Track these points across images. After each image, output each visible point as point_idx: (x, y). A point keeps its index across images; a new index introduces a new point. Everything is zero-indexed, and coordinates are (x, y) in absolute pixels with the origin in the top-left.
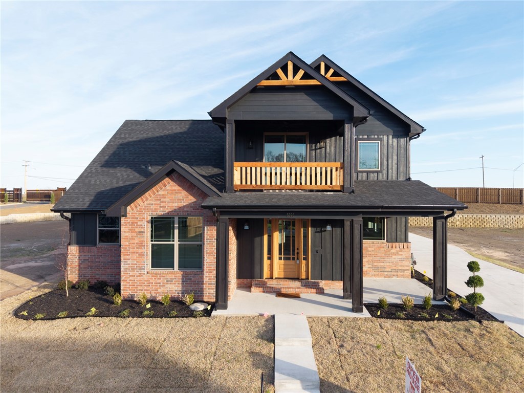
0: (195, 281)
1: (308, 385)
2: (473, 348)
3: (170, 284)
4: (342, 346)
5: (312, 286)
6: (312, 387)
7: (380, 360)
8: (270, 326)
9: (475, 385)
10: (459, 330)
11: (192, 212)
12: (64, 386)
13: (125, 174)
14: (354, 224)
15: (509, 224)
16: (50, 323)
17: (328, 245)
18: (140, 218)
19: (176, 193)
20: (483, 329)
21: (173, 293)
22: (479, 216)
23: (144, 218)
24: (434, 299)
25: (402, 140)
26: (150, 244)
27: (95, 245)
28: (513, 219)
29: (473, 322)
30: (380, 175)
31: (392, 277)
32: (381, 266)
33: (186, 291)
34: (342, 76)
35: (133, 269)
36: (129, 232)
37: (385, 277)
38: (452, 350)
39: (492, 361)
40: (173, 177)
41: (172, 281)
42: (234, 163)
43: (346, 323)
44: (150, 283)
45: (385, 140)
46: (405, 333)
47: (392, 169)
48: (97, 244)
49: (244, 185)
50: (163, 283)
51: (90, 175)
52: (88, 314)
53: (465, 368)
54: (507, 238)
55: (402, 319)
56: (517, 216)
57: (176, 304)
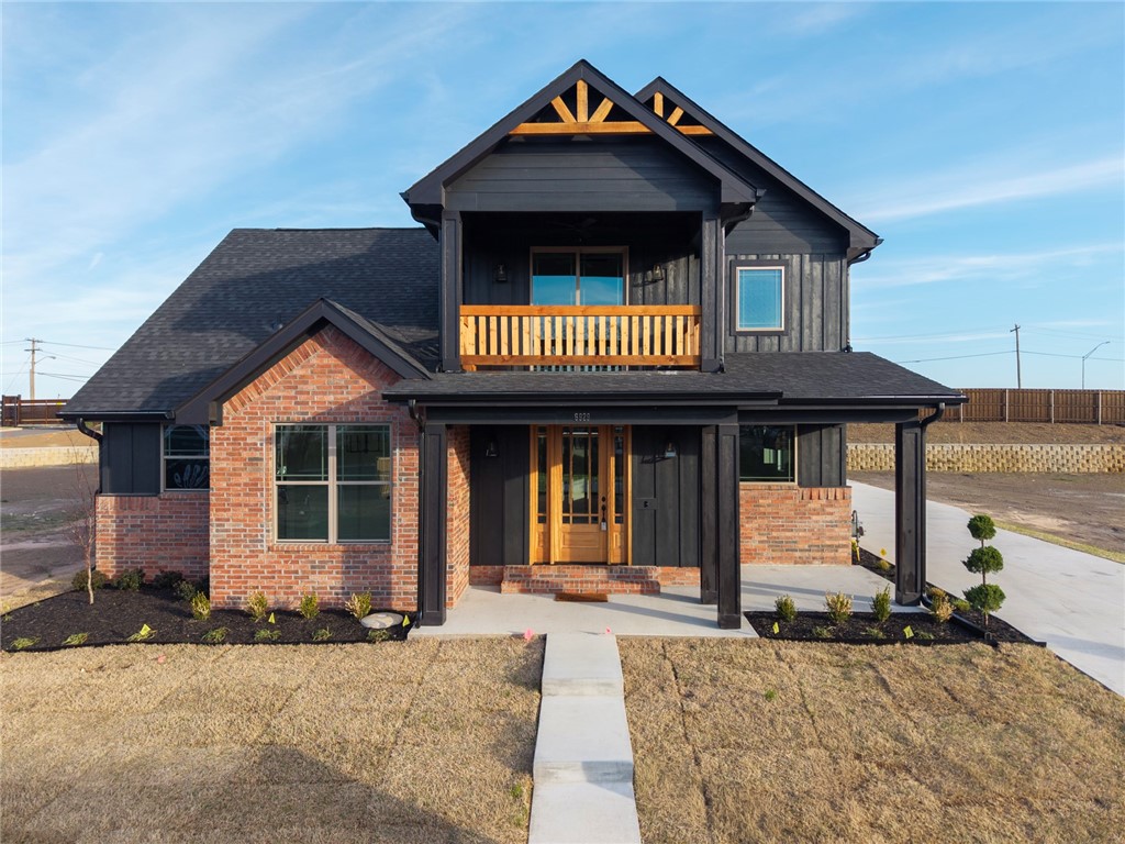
0: (375, 567)
1: (609, 774)
2: (976, 697)
3: (320, 573)
4: (690, 695)
5: (635, 577)
6: (616, 777)
7: (771, 721)
8: (535, 656)
9: (975, 769)
10: (947, 661)
11: (367, 414)
12: (60, 782)
13: (225, 339)
14: (720, 435)
15: (1070, 465)
16: (47, 656)
17: (671, 491)
18: (252, 429)
19: (330, 372)
20: (1001, 659)
21: (325, 593)
22: (1007, 447)
23: (261, 429)
24: (899, 602)
25: (833, 266)
26: (274, 484)
27: (157, 492)
28: (1077, 453)
29: (980, 646)
30: (785, 340)
31: (810, 563)
32: (787, 538)
33: (355, 588)
34: (701, 124)
35: (237, 541)
36: (229, 459)
37: (796, 563)
38: (930, 701)
39: (1015, 721)
40: (325, 337)
41: (324, 567)
42: (461, 307)
43: (703, 650)
44: (274, 572)
45: (794, 264)
46: (830, 669)
47: (811, 327)
48: (162, 491)
49: (482, 357)
50: (304, 572)
51: (147, 342)
52: (132, 638)
53: (956, 737)
54: (1064, 492)
55: (824, 640)
56: (1087, 448)
57: (332, 617)
